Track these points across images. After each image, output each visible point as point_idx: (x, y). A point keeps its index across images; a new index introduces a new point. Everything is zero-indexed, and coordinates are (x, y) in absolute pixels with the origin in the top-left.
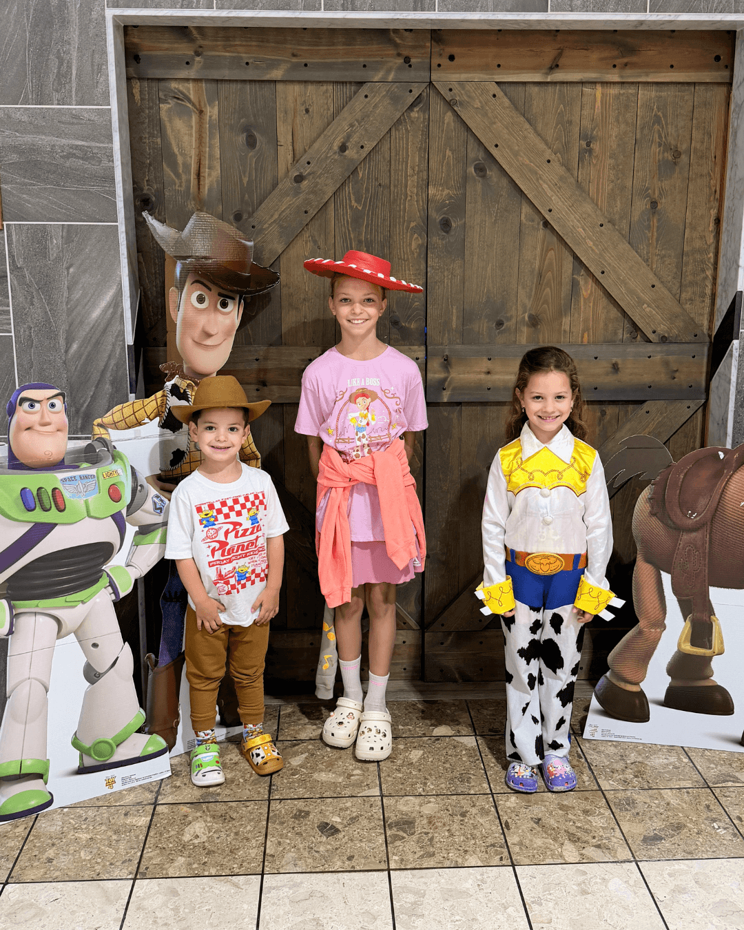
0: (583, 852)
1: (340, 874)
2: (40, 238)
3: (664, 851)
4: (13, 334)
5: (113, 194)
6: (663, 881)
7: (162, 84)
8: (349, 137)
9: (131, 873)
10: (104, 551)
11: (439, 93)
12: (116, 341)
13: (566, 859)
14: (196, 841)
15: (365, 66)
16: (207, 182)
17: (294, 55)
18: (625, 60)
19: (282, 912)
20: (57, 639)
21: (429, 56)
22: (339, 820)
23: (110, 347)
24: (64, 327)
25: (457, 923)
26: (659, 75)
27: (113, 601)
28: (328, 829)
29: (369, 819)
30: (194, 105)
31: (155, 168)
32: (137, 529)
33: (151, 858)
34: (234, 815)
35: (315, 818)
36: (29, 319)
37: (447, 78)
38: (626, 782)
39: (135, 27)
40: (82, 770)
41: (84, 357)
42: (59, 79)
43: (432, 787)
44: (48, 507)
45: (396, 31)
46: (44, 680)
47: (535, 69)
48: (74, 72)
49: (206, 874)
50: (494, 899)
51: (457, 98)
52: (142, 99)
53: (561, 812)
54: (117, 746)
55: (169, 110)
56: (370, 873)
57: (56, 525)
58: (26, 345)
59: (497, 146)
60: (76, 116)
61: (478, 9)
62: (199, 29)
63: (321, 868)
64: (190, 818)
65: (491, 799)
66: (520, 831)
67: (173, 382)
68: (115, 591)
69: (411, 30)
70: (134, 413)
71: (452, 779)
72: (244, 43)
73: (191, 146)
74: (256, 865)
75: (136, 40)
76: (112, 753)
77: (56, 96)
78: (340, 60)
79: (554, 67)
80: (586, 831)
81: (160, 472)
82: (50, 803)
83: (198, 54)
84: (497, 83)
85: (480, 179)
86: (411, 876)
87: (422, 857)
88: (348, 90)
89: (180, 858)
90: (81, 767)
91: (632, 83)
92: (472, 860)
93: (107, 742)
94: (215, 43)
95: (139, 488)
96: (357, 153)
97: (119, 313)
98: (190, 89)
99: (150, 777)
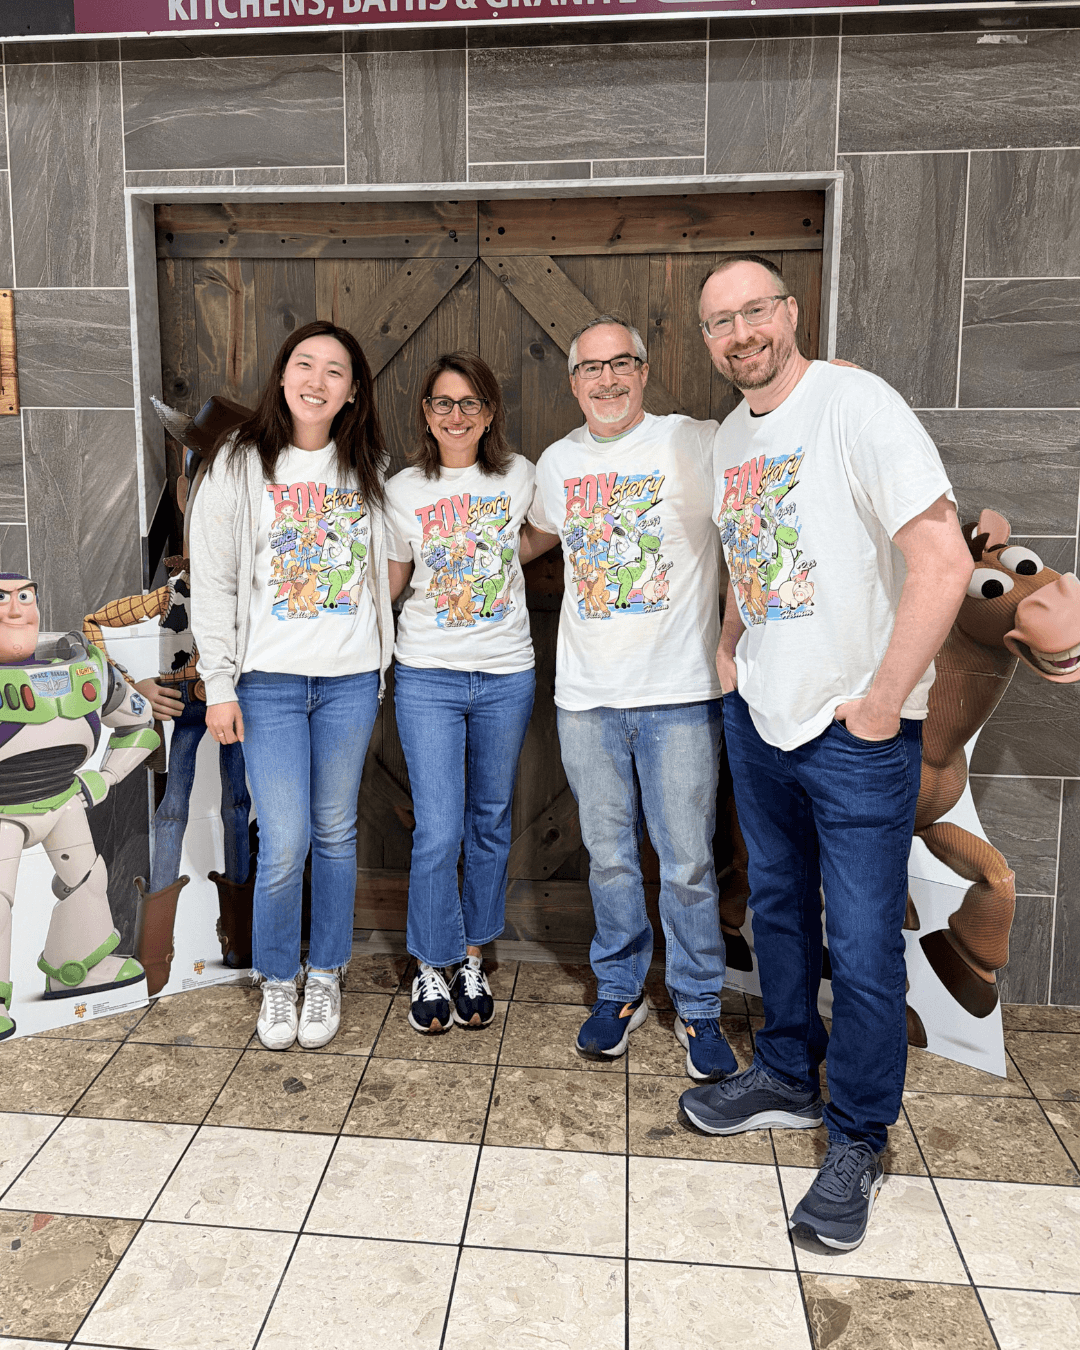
0: (571, 1138)
1: (284, 1134)
2: (56, 423)
3: (667, 1148)
4: (27, 524)
5: (130, 378)
6: (649, 1181)
7: (197, 264)
8: (391, 316)
9: (65, 1110)
10: (76, 754)
11: (489, 270)
12: (130, 532)
13: (547, 1144)
14: (147, 1084)
15: (407, 241)
16: (243, 367)
17: (332, 232)
18: (698, 228)
19: (202, 1167)
20: (24, 848)
21: (476, 228)
22: (310, 1077)
23: (124, 539)
24: (77, 517)
25: (387, 1199)
26: (736, 243)
27: (86, 809)
28: (295, 1085)
29: (344, 1079)
30: (229, 285)
31: (189, 351)
32: (113, 730)
33: (93, 1097)
34: (201, 1061)
35: (285, 1073)
36: (43, 508)
37: (496, 253)
38: (661, 1066)
39: (167, 205)
40: (49, 996)
41: (97, 549)
42: (78, 261)
43: (432, 1052)
44: (16, 705)
45: (440, 203)
46: (9, 893)
47: (595, 241)
48: (93, 252)
49: (142, 1118)
50: (442, 1179)
51: (509, 274)
52: (176, 280)
53: (566, 1092)
54: (89, 969)
55: (203, 290)
56: (317, 1136)
57: (24, 724)
58: (39, 533)
59: (553, 325)
60: (94, 298)
61: (513, 178)
62: (233, 205)
63: (267, 1126)
64: (153, 1060)
65: (493, 1071)
66: (509, 1109)
67: (178, 577)
68: (88, 799)
69: (456, 202)
70: (131, 610)
71: (459, 1046)
72: (280, 220)
73: (226, 328)
74: (198, 1116)
75: (169, 219)
76: (82, 977)
77: (74, 278)
78: (381, 236)
79: (616, 237)
80: (586, 1116)
81: (159, 675)
82: (12, 1031)
83: (232, 232)
84: (552, 257)
85: (537, 361)
86: (360, 1144)
87: (383, 1125)
88: (392, 266)
89: (123, 1100)
90: (48, 991)
91: (708, 253)
92: (438, 1134)
93: (79, 966)
94: (249, 220)
95: (116, 686)
96: (400, 334)
97: (134, 502)
98: (226, 269)
99: (124, 1005)
